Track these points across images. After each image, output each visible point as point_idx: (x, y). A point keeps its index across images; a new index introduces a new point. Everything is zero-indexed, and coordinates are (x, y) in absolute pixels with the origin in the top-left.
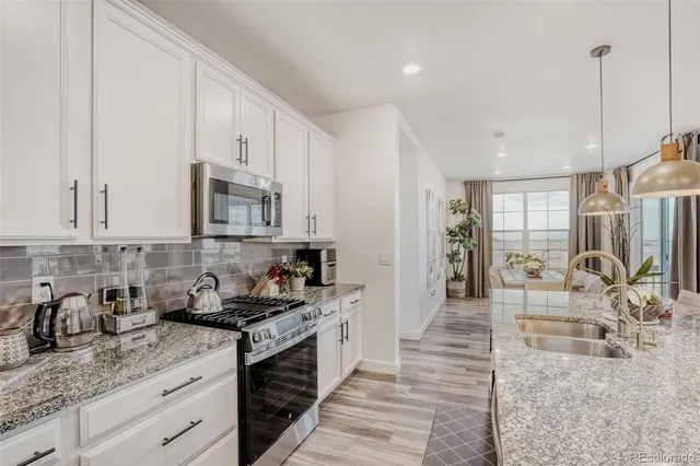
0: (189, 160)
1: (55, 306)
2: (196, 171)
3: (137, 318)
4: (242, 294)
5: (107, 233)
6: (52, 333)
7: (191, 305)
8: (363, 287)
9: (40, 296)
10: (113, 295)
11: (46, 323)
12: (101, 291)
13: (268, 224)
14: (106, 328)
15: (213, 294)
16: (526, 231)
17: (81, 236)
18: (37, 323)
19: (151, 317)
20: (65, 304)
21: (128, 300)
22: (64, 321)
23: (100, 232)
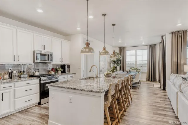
0: (33, 50)
1: (12, 72)
2: (34, 52)
3: (24, 75)
4: (46, 74)
5: (19, 62)
6: (11, 76)
7: (34, 74)
8: (75, 74)
9: (10, 71)
10: (20, 72)
11: (11, 75)
12: (19, 71)
13: (49, 60)
14: (19, 77)
15: (38, 73)
16: (136, 61)
17: (15, 63)
18: (10, 74)
19: (27, 76)
20: (13, 72)
21: (23, 73)
22: (13, 74)
23: (18, 62)
